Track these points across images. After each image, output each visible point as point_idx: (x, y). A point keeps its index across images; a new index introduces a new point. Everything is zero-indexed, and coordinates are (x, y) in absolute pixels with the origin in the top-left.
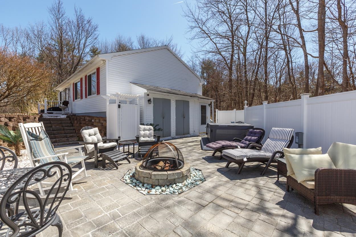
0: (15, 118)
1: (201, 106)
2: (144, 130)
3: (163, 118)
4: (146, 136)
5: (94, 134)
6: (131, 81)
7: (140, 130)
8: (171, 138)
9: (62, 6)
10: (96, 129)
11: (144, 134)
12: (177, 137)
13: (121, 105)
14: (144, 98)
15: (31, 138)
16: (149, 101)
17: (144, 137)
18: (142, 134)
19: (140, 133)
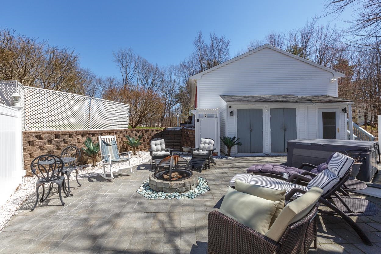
0: (140, 131)
1: (323, 112)
2: (205, 143)
3: (251, 131)
4: (205, 149)
5: (159, 144)
6: (221, 94)
7: (201, 144)
8: (264, 155)
9: (202, 36)
10: (163, 141)
11: (203, 147)
12: (273, 154)
13: (200, 119)
14: (225, 111)
15: (104, 144)
16: (232, 113)
17: (203, 150)
18: (201, 147)
19: (200, 146)
